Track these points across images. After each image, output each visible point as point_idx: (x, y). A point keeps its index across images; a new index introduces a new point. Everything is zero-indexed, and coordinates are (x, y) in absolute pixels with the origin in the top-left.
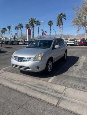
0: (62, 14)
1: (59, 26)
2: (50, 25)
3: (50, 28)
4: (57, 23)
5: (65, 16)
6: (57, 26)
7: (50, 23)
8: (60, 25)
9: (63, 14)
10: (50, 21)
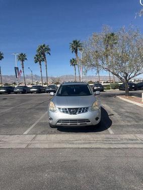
0: (44, 46)
1: (38, 62)
2: (23, 61)
3: (23, 64)
4: (35, 58)
5: (49, 49)
6: (36, 62)
7: (22, 58)
8: (40, 62)
9: (46, 46)
10: (22, 54)
